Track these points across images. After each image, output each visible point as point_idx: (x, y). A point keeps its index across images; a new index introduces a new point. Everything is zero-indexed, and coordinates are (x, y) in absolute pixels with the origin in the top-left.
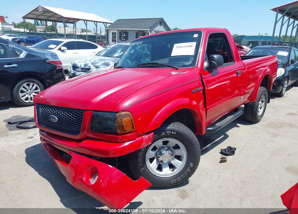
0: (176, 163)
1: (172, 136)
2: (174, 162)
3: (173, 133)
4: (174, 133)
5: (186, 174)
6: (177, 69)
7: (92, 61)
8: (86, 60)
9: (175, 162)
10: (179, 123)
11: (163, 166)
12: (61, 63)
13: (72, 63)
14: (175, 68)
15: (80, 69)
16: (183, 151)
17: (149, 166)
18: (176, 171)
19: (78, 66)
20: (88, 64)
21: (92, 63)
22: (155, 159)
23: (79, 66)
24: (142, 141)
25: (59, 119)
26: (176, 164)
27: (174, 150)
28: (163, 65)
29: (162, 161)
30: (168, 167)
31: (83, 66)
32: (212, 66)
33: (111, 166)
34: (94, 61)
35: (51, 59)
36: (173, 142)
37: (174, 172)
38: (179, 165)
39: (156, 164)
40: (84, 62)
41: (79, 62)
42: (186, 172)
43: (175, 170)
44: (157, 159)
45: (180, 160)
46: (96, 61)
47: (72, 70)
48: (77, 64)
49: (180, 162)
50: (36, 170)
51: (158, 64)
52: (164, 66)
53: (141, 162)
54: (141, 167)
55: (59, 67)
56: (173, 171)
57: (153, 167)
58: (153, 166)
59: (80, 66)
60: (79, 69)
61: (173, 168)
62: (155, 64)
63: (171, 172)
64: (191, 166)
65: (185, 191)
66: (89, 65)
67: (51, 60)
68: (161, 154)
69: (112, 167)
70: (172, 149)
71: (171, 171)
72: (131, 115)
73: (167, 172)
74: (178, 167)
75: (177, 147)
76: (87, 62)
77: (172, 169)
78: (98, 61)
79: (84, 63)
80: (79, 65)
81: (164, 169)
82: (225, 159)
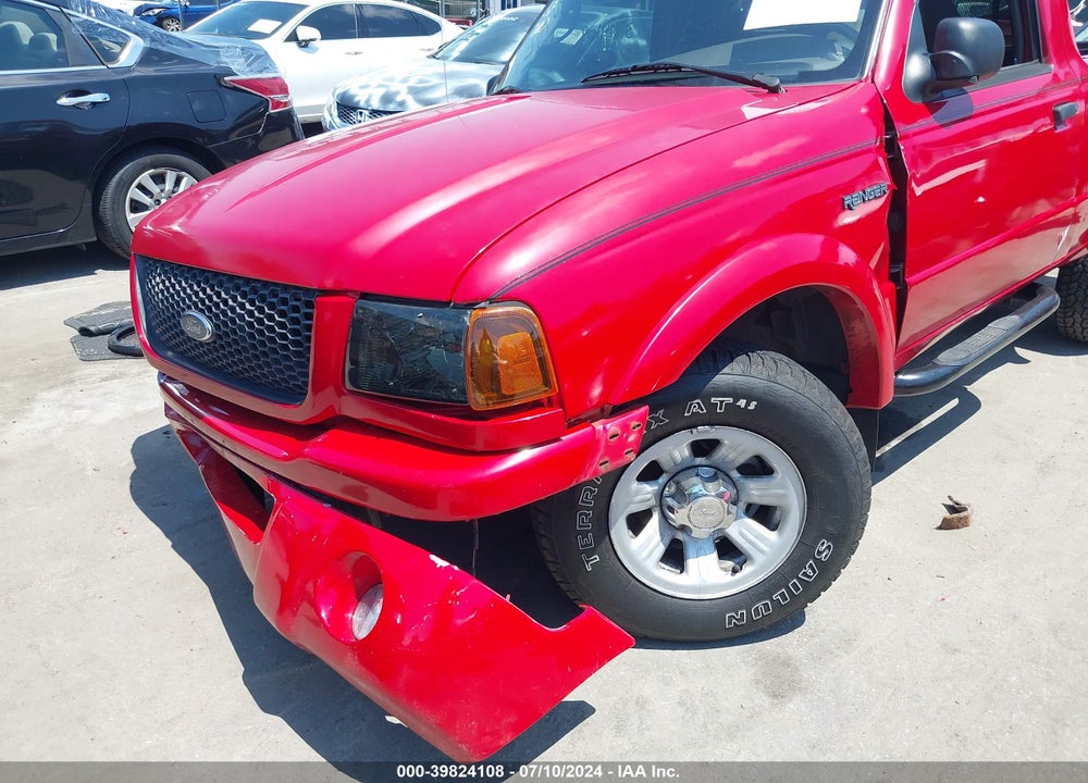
0: (752, 538)
1: (736, 419)
2: (742, 534)
3: (742, 403)
4: (748, 404)
5: (797, 589)
6: (774, 90)
7: (412, 83)
8: (391, 79)
9: (744, 531)
10: (773, 354)
11: (690, 550)
12: (284, 90)
13: (338, 92)
14: (764, 86)
15: (366, 112)
16: (786, 488)
17: (626, 550)
18: (751, 575)
19: (359, 101)
20: (398, 93)
21: (414, 91)
22: (651, 515)
23: (362, 104)
24: (589, 446)
25: (217, 327)
26: (750, 542)
27: (742, 481)
28: (703, 76)
29: (683, 528)
30: (715, 555)
31: (376, 105)
32: (945, 74)
33: (441, 563)
34: (421, 82)
35: (242, 71)
36: (738, 444)
37: (738, 575)
38: (767, 547)
39: (658, 537)
40: (380, 86)
41: (362, 87)
42: (799, 579)
43: (747, 569)
44: (664, 517)
45: (773, 527)
46: (428, 79)
47: (337, 120)
48: (354, 96)
49: (772, 536)
51: (678, 68)
52: (709, 78)
53: (588, 532)
54: (590, 553)
55: (277, 104)
56: (735, 571)
57: (645, 554)
58: (643, 547)
59: (367, 101)
60: (361, 113)
61: (737, 561)
62: (667, 68)
63: (728, 578)
64: (820, 553)
65: (786, 663)
66: (399, 99)
67: (243, 77)
68: (682, 496)
69: (444, 564)
70: (735, 475)
71: (725, 570)
72: (537, 324)
73: (705, 577)
74: (759, 558)
75: (758, 468)
76: (393, 88)
77: (730, 564)
78: (435, 81)
79: (382, 91)
80: (361, 98)
81: (691, 563)
82: (962, 515)
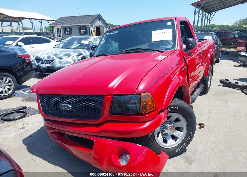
0: (178, 134)
1: (175, 111)
2: (176, 134)
3: (176, 108)
4: (177, 108)
5: (187, 142)
6: (162, 52)
7: (54, 53)
8: (48, 53)
9: (176, 133)
10: (177, 99)
11: (167, 139)
13: (35, 56)
14: (161, 51)
15: (44, 61)
16: (183, 123)
17: (157, 140)
18: (179, 141)
19: (41, 58)
20: (51, 56)
21: (54, 55)
22: (160, 133)
23: (42, 59)
24: (161, 118)
26: (178, 135)
27: (175, 123)
28: (146, 50)
29: (166, 134)
30: (172, 139)
31: (46, 59)
32: (189, 48)
33: (140, 145)
34: (56, 53)
36: (175, 116)
37: (177, 142)
38: (181, 135)
39: (162, 137)
40: (46, 55)
41: (42, 55)
42: (188, 140)
43: (178, 140)
44: (162, 133)
45: (181, 131)
46: (57, 53)
47: (36, 63)
48: (40, 57)
49: (181, 133)
50: (44, 160)
51: (141, 49)
52: (148, 50)
53: (151, 138)
54: (152, 142)
55: (28, 60)
57: (161, 141)
58: (160, 139)
59: (44, 58)
60: (42, 61)
61: (175, 139)
63: (175, 143)
64: (190, 134)
65: (188, 157)
66: (52, 57)
67: (20, 54)
68: (166, 128)
70: (173, 122)
71: (174, 141)
72: (151, 95)
73: (171, 143)
74: (180, 138)
75: (177, 120)
76: (50, 55)
78: (59, 53)
79: (47, 56)
80: (42, 57)
81: (168, 141)
82: (203, 125)
